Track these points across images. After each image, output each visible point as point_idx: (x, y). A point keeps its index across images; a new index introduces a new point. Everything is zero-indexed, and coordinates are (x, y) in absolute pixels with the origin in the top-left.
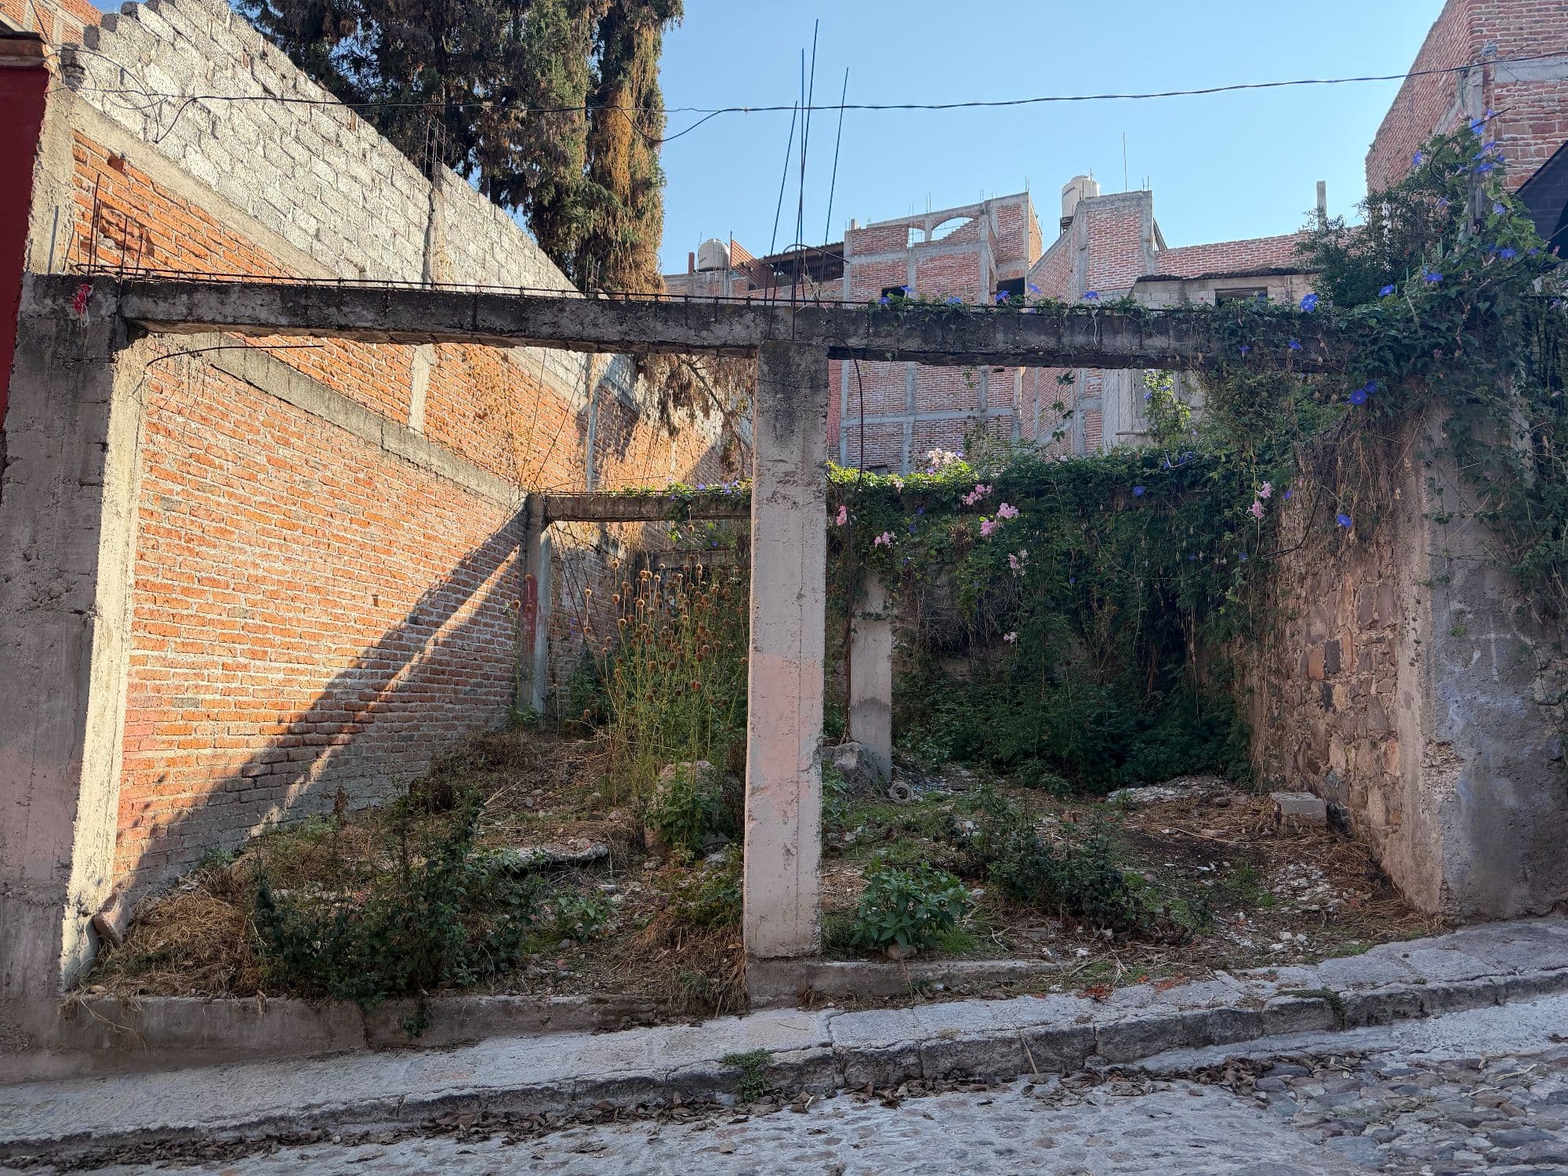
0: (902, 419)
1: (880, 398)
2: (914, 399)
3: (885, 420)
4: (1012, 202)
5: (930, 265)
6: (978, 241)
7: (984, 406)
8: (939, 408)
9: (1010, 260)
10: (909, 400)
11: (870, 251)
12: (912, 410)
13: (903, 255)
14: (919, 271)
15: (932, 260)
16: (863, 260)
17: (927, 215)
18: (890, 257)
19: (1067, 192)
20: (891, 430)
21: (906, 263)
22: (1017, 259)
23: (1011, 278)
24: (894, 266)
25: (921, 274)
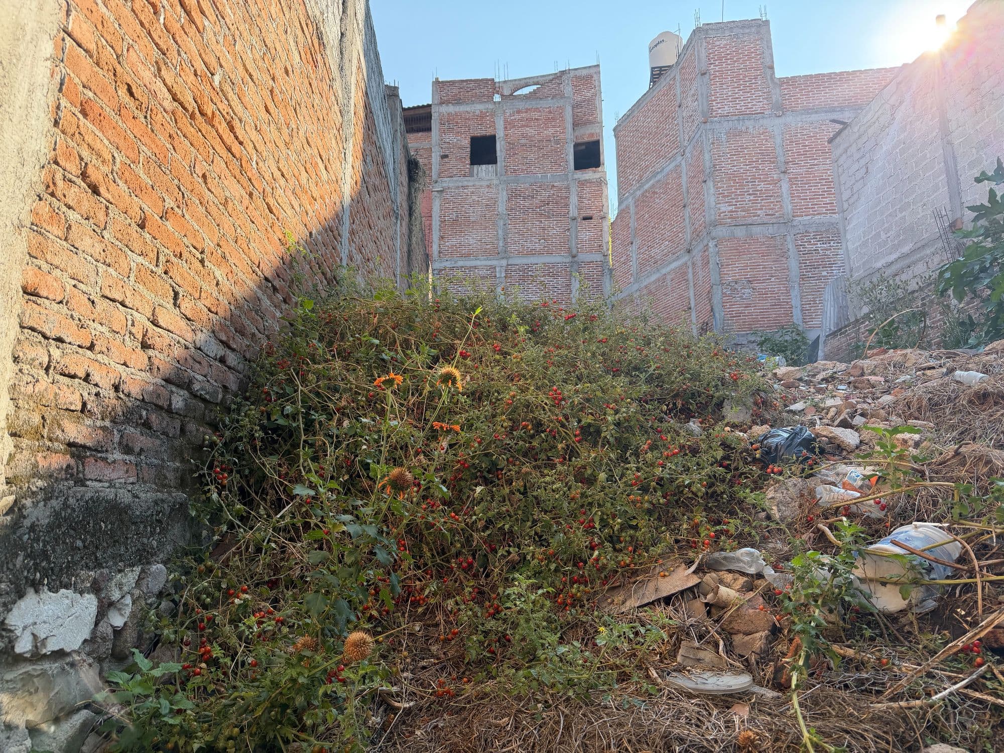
0: (494, 263)
1: (472, 241)
2: (506, 243)
3: (478, 263)
4: (584, 72)
5: (517, 117)
6: (562, 97)
7: (574, 252)
8: (532, 253)
9: (585, 124)
10: (501, 244)
11: (458, 101)
12: (504, 254)
13: (491, 106)
14: (506, 121)
15: (519, 112)
16: (451, 109)
17: (505, 82)
18: (478, 108)
19: (654, 46)
20: (483, 273)
21: (493, 114)
22: (591, 123)
23: (586, 140)
24: (482, 116)
25: (508, 125)
